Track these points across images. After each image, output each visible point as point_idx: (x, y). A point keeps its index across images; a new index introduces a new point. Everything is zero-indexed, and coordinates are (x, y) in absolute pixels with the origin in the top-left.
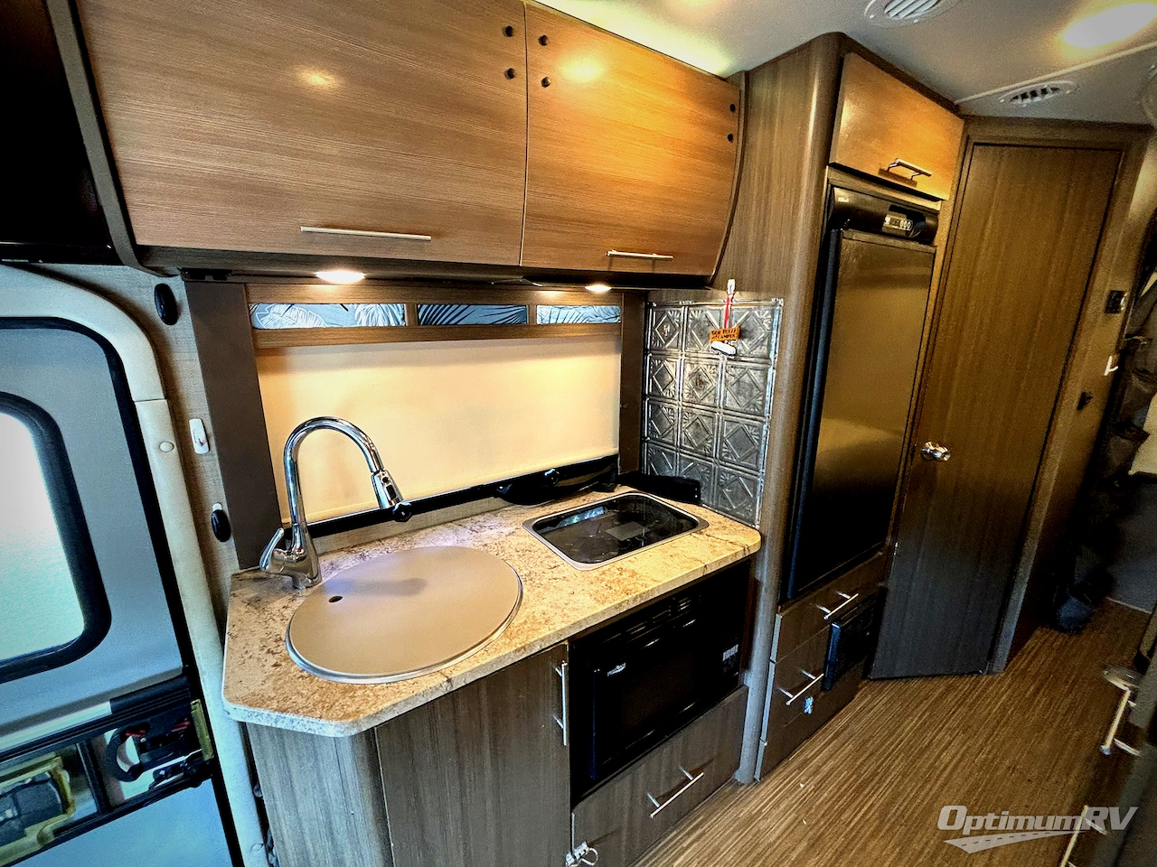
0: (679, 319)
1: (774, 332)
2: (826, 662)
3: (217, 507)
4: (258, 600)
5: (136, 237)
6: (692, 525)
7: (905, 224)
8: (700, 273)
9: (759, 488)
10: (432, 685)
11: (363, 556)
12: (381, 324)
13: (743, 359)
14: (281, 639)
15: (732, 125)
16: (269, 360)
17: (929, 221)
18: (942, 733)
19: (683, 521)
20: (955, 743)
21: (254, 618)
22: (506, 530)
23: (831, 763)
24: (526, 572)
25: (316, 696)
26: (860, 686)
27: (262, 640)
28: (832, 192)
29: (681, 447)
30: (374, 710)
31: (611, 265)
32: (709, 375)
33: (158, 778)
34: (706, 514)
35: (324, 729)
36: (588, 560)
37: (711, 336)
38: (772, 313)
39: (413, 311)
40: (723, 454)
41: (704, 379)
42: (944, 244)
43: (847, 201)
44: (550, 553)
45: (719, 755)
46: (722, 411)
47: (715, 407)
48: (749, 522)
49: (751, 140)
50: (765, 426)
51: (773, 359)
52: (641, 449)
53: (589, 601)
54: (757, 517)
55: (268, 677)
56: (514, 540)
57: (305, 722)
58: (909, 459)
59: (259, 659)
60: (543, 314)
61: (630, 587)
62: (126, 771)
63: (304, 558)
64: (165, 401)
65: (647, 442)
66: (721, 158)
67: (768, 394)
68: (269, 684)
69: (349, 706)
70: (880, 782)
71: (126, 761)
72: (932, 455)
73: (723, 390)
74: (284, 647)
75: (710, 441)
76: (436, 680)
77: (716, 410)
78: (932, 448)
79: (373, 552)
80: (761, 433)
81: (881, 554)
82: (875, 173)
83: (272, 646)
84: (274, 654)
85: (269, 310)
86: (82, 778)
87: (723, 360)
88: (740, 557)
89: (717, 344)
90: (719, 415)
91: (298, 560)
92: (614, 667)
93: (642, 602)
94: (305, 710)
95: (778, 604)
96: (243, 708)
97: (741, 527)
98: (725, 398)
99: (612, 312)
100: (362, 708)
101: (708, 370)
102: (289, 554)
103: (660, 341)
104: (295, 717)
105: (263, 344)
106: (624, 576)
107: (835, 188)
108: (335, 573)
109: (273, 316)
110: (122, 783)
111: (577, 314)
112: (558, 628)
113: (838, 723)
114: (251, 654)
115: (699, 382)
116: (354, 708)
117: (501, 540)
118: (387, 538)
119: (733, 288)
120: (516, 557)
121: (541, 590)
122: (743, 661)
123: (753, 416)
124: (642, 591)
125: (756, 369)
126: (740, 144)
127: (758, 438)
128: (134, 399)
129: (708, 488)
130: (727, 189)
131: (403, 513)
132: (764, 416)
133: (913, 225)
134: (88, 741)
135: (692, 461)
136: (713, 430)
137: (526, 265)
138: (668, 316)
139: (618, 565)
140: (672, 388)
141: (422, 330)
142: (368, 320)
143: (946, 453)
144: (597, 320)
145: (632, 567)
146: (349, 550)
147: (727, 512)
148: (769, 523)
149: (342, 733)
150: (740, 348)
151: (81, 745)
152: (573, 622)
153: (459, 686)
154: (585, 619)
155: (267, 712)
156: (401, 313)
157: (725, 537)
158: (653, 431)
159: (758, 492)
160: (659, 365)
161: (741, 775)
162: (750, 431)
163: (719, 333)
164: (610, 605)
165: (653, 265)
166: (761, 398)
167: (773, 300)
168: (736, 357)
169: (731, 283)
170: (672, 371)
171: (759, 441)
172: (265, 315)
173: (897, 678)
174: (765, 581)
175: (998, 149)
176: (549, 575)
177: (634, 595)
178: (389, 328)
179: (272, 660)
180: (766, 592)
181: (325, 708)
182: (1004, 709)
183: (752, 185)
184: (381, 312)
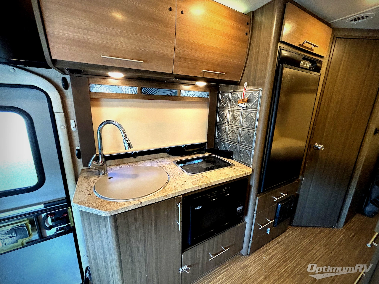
0: (228, 97)
1: (259, 100)
2: (275, 217)
3: (78, 148)
4: (87, 177)
5: (52, 56)
6: (229, 165)
7: (308, 65)
8: (235, 80)
9: (252, 153)
10: (135, 204)
11: (121, 167)
12: (130, 93)
13: (249, 109)
14: (92, 188)
15: (247, 29)
16: (95, 103)
17: (318, 65)
18: (317, 246)
19: (226, 164)
20: (322, 250)
21: (85, 181)
22: (168, 163)
23: (275, 252)
24: (171, 175)
25: (99, 203)
26: (288, 228)
27: (87, 187)
28: (281, 51)
29: (227, 140)
30: (116, 209)
31: (203, 75)
32: (237, 115)
33: (57, 231)
34: (234, 162)
35: (100, 213)
36: (192, 172)
37: (238, 102)
38: (259, 93)
39: (140, 89)
40: (241, 142)
41: (236, 116)
42: (324, 73)
43: (286, 55)
44: (180, 170)
45: (235, 243)
46: (241, 127)
47: (239, 126)
48: (249, 165)
49: (253, 35)
50: (255, 133)
51: (258, 109)
52: (215, 141)
53: (190, 184)
54: (251, 163)
55: (86, 197)
56: (169, 166)
57: (95, 211)
58: (309, 149)
59: (85, 192)
60: (183, 93)
61: (204, 181)
62: (48, 227)
63: (103, 165)
64: (63, 113)
65: (217, 138)
66: (243, 41)
67: (256, 121)
68: (86, 199)
69: (108, 207)
70: (293, 260)
71: (48, 224)
72: (317, 148)
73: (242, 120)
74: (93, 190)
75: (237, 138)
76: (137, 203)
77: (239, 127)
78: (318, 145)
79: (124, 166)
80: (254, 134)
81: (297, 181)
82: (297, 45)
83: (89, 189)
84: (89, 191)
85: (95, 86)
86: (35, 227)
87: (242, 110)
88: (244, 175)
89: (240, 104)
90: (240, 129)
91: (100, 166)
92: (197, 207)
93: (208, 186)
94: (95, 207)
95: (258, 194)
96: (77, 205)
97: (246, 167)
98: (242, 123)
99: (206, 94)
100: (112, 208)
101: (237, 113)
102: (98, 163)
103: (222, 104)
104: (92, 209)
105: (93, 97)
106: (203, 178)
107: (282, 50)
108: (112, 171)
109: (96, 88)
110: (46, 230)
111: (194, 94)
112: (178, 191)
113: (280, 239)
114: (82, 191)
115: (234, 118)
116: (110, 208)
117: (165, 165)
118: (130, 163)
119: (246, 85)
120: (169, 170)
121: (175, 180)
122: (245, 212)
123: (251, 129)
124: (208, 183)
125: (253, 113)
126: (250, 36)
127: (252, 136)
128: (54, 112)
129: (235, 154)
130: (245, 51)
131: (135, 155)
132: (255, 129)
133: (312, 65)
134: (37, 216)
135: (231, 144)
136: (238, 134)
137: (175, 73)
138: (225, 96)
139: (202, 175)
140: (225, 120)
141: (143, 96)
142: (126, 92)
143: (322, 147)
144: (201, 96)
145: (206, 175)
146: (117, 165)
147: (241, 162)
148: (255, 165)
149: (106, 215)
150: (248, 105)
151: (35, 217)
152: (184, 189)
153: (144, 205)
154: (188, 189)
155: (84, 207)
156: (136, 90)
157: (240, 169)
158: (219, 135)
159: (252, 155)
160: (222, 112)
161: (243, 252)
162: (250, 134)
163: (241, 100)
164: (197, 186)
165: (219, 76)
166: (254, 122)
167: (259, 89)
168: (246, 108)
169: (246, 84)
170: (225, 114)
171: (253, 137)
172: (94, 88)
173: (302, 226)
174: (253, 186)
175: (346, 40)
176: (179, 176)
177: (205, 183)
178: (132, 94)
179: (89, 193)
180: (254, 189)
181: (102, 207)
182: (341, 240)
183: (253, 49)
184: (130, 89)
